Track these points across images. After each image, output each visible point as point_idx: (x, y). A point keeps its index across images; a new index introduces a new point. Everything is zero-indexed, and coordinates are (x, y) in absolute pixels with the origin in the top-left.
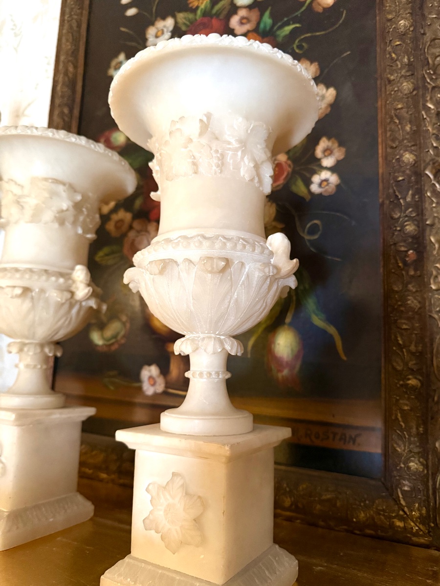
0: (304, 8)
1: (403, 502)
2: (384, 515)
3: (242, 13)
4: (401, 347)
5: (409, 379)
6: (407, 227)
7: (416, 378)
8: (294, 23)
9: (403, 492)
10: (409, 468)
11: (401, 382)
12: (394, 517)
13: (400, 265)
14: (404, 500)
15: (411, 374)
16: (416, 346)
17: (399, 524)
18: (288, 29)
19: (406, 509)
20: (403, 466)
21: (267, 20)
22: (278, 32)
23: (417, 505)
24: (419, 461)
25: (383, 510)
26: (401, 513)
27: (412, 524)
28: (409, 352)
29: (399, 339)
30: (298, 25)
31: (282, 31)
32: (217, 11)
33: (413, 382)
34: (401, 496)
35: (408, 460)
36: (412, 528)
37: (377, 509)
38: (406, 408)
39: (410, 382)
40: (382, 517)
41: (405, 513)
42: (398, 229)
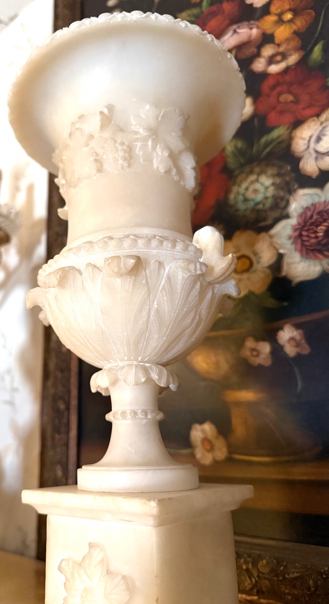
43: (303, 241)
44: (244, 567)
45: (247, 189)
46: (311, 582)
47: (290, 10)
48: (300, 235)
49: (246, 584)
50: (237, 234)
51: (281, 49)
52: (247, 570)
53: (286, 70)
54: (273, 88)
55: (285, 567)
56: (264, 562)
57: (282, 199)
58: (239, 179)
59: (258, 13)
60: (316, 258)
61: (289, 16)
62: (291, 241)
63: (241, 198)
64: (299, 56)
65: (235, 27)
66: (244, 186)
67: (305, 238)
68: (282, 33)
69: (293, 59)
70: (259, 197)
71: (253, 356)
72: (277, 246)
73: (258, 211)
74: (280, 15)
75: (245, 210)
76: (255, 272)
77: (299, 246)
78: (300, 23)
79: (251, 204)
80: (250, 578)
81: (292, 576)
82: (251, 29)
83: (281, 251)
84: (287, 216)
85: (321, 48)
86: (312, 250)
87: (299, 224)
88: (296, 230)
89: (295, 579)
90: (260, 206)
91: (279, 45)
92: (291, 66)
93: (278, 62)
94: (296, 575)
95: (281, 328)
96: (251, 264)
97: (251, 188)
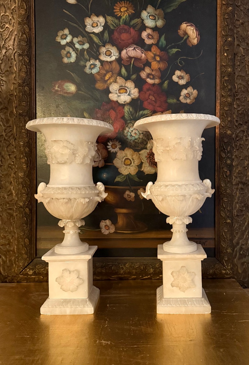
0: (182, 41)
1: (225, 264)
2: (218, 270)
3: (149, 31)
4: (224, 208)
5: (227, 220)
6: (228, 162)
7: (229, 219)
8: (177, 48)
9: (225, 260)
10: (227, 252)
11: (224, 221)
12: (222, 270)
13: (225, 176)
14: (226, 263)
15: (228, 218)
16: (230, 208)
17: (224, 272)
18: (175, 50)
19: (226, 266)
20: (225, 251)
21: (163, 41)
22: (170, 51)
23: (230, 264)
24: (230, 249)
25: (218, 268)
26: (225, 268)
27: (228, 271)
28: (227, 210)
29: (224, 205)
30: (179, 50)
31: (171, 50)
32: (133, 24)
33: (229, 221)
34: (224, 262)
35: (227, 249)
36: (228, 273)
37: (216, 268)
38: (226, 231)
39: (227, 221)
40: (218, 271)
41: (226, 268)
42: (224, 162)
43: (150, 159)
44: (121, 267)
45: (132, 131)
46: (142, 268)
47: (159, 56)
48: (150, 157)
49: (121, 272)
50: (126, 149)
51: (153, 73)
52: (122, 268)
53: (154, 85)
54: (148, 90)
55: (134, 264)
56: (128, 264)
57: (145, 141)
58: (129, 125)
59: (146, 47)
60: (154, 167)
61: (158, 59)
62: (146, 158)
63: (129, 134)
64: (160, 81)
65: (135, 46)
66: (131, 129)
67: (151, 159)
68: (155, 65)
69: (157, 81)
70: (137, 137)
71: (128, 197)
72: (141, 159)
73: (136, 142)
74: (155, 55)
75: (131, 140)
76: (132, 166)
77: (149, 161)
78: (162, 65)
79: (133, 138)
80: (123, 270)
81: (136, 267)
82: (142, 53)
83: (142, 161)
84: (146, 149)
85: (167, 83)
86: (153, 164)
87: (150, 153)
88: (149, 155)
89: (137, 267)
90: (137, 141)
91: (152, 70)
92: (156, 84)
93: (151, 79)
94: (138, 266)
95: (140, 189)
96: (131, 163)
97: (134, 131)
